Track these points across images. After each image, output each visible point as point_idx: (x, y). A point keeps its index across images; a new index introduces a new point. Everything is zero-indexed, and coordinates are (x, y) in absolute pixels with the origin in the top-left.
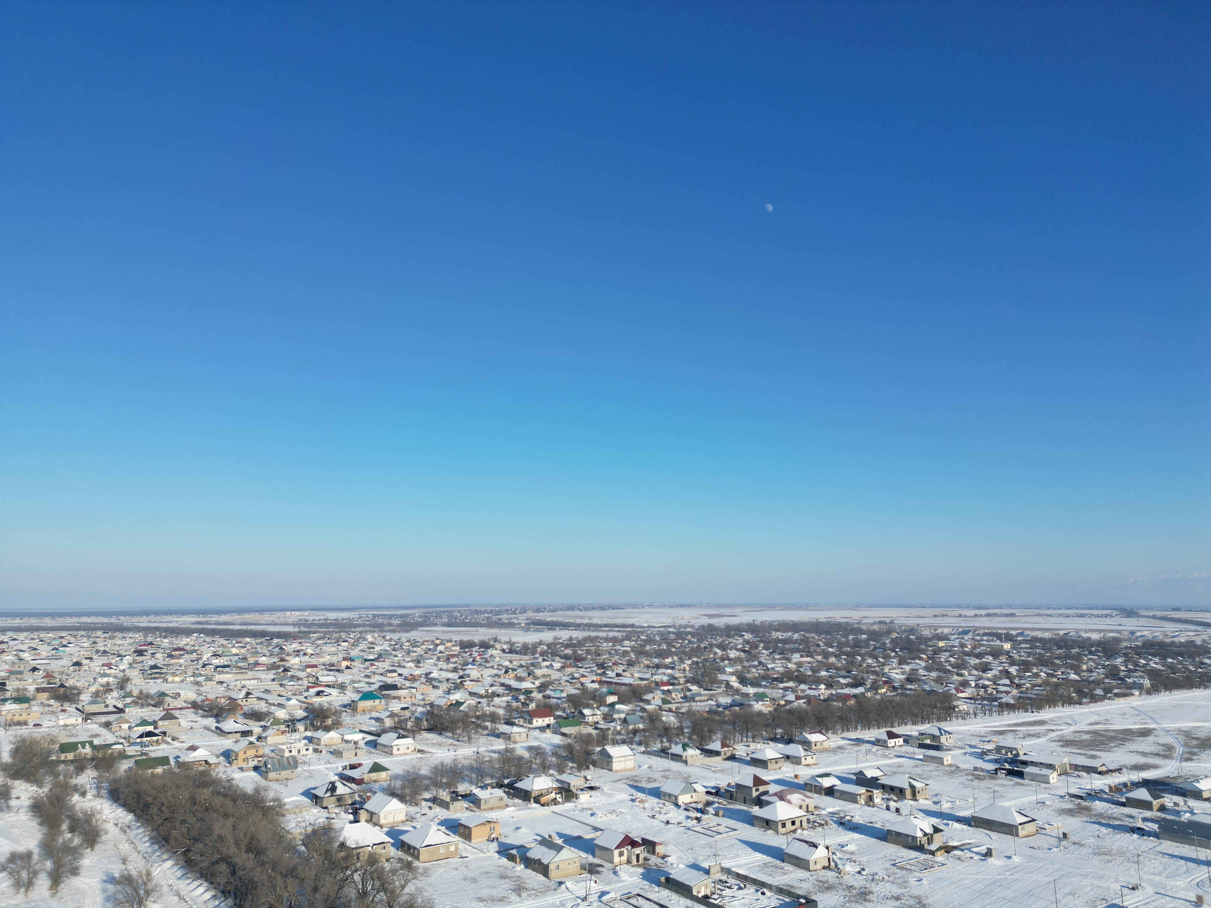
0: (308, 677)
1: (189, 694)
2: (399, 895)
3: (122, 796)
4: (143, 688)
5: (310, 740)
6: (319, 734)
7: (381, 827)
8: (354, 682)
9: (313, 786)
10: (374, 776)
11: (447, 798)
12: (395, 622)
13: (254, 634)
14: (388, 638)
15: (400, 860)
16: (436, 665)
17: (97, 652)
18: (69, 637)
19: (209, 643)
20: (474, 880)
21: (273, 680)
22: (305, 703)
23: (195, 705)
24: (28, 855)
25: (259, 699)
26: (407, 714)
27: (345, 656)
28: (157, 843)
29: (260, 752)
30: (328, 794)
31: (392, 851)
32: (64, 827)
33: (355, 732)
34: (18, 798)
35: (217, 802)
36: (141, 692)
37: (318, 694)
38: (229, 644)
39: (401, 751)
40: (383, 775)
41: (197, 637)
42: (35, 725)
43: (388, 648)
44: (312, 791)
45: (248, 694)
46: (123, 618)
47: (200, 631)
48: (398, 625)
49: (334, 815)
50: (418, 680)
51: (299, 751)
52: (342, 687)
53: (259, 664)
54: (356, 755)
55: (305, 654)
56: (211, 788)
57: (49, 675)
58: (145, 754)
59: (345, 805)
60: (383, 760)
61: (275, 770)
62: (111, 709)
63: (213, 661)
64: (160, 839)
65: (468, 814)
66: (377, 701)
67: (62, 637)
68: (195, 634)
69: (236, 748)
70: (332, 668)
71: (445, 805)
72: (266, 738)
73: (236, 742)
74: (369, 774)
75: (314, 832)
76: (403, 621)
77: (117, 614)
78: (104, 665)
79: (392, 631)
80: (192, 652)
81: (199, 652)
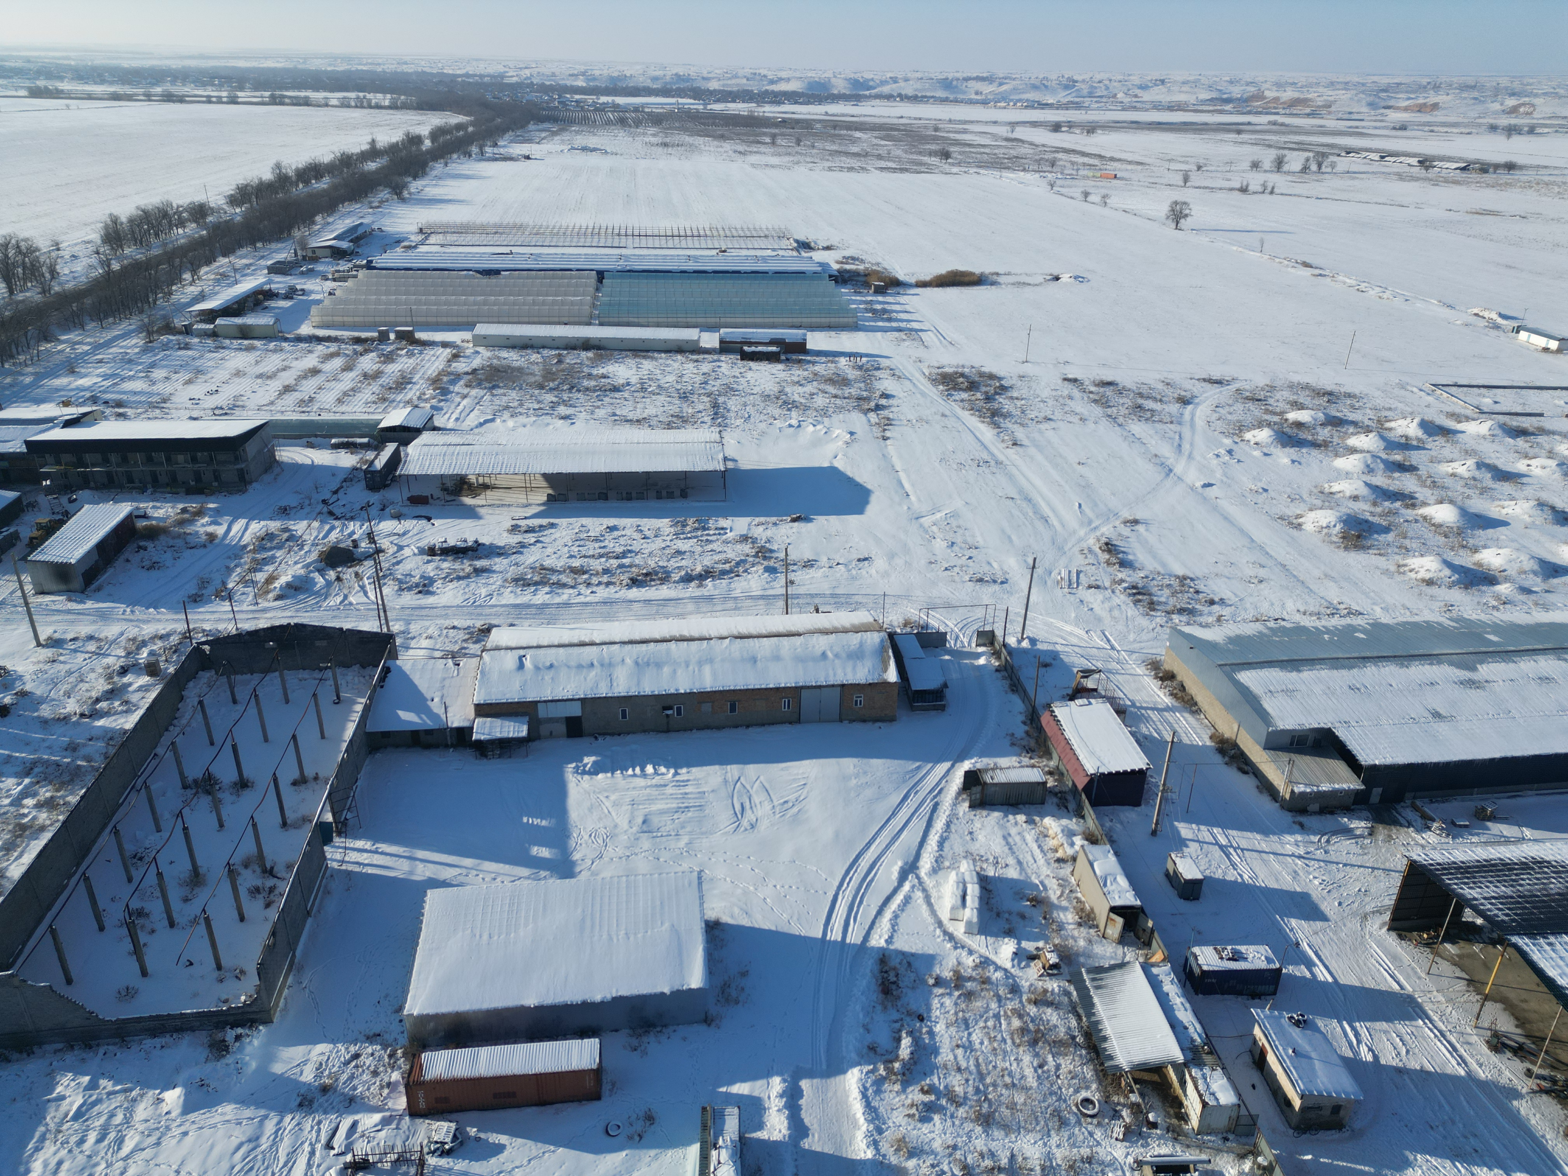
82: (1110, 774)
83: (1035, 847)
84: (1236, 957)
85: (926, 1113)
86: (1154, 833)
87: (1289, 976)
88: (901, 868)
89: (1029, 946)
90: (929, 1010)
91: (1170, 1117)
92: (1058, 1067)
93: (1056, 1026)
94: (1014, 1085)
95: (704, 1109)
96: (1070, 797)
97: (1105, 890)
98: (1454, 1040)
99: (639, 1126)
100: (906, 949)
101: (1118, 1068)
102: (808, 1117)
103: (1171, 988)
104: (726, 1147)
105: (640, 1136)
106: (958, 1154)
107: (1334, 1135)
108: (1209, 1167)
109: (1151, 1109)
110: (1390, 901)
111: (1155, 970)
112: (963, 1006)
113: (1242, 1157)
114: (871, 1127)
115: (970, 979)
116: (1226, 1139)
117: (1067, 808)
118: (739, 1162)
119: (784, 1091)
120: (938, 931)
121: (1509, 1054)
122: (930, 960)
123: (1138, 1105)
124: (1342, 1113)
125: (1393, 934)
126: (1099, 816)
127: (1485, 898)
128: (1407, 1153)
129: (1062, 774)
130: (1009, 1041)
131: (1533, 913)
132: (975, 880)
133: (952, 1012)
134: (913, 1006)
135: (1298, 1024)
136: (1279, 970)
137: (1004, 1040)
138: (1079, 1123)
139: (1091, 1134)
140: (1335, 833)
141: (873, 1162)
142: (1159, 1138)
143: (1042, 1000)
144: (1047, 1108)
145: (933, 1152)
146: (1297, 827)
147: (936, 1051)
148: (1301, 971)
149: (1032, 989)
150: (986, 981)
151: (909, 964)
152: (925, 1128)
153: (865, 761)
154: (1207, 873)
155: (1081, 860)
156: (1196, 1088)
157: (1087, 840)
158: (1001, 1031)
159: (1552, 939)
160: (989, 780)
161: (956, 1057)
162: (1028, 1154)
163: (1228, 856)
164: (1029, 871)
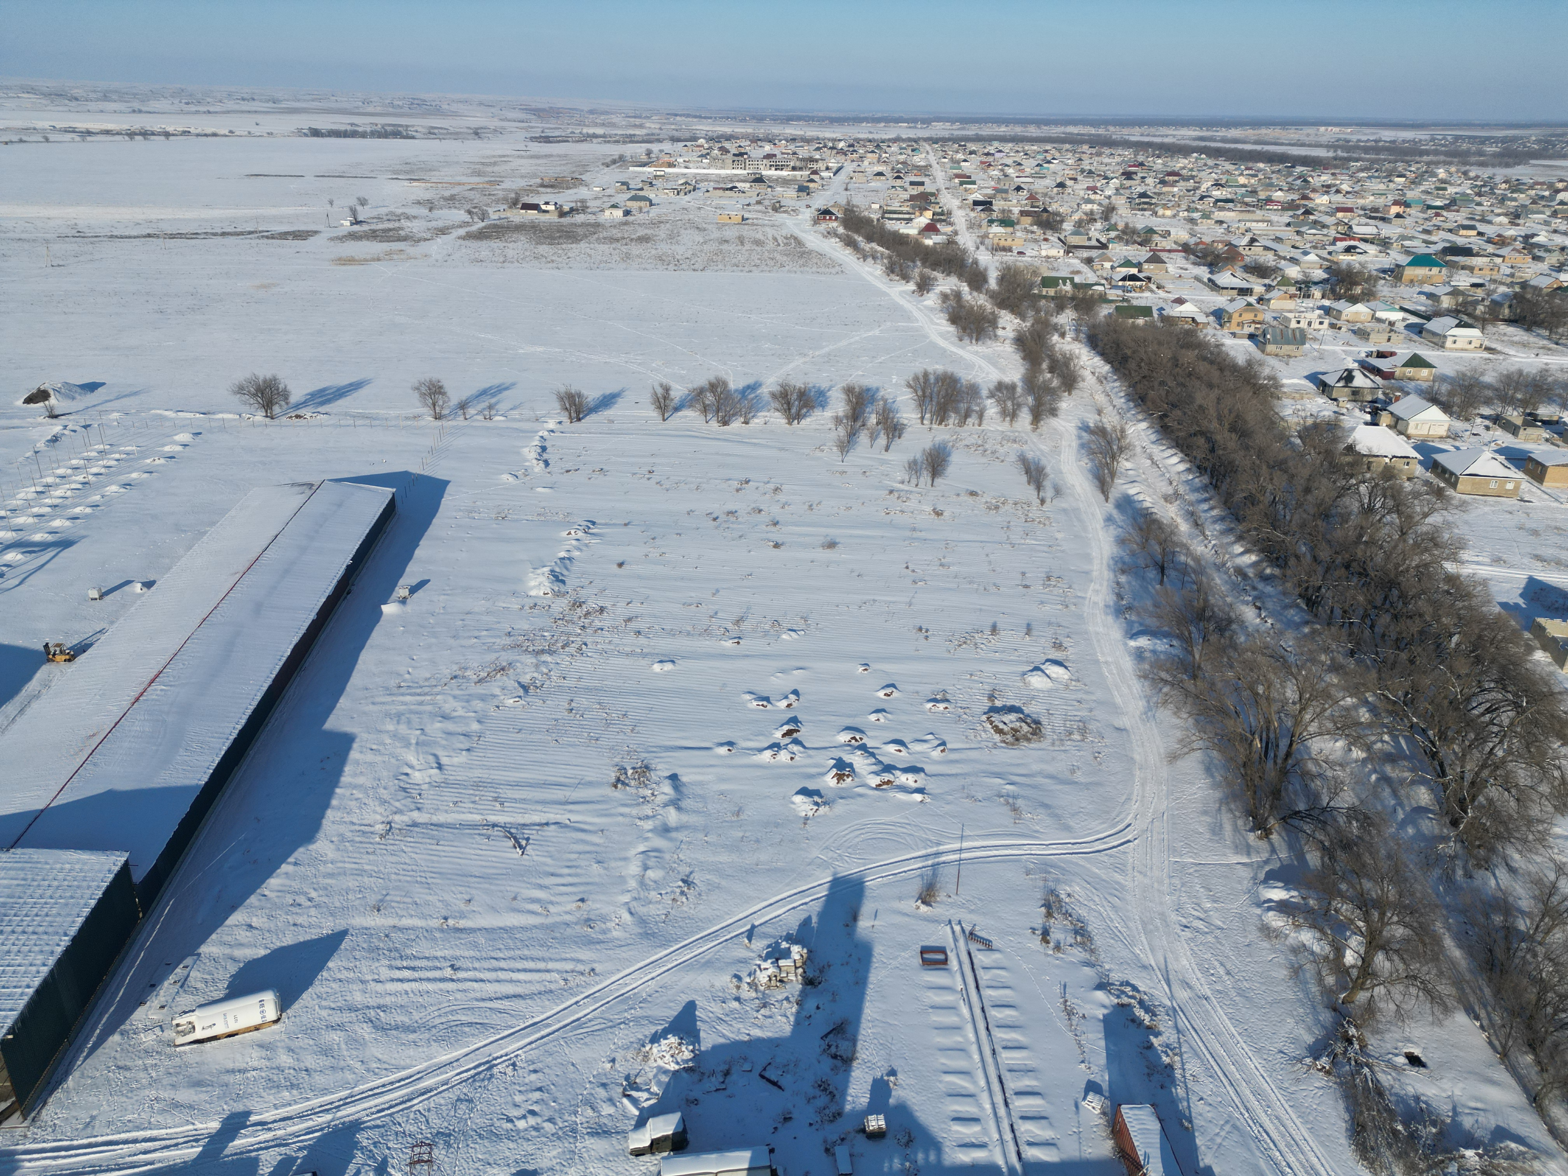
0: (1337, 224)
1: (1181, 234)
2: (1417, 524)
3: (1100, 343)
4: (1130, 221)
5: (1327, 311)
6: (1341, 305)
7: (1409, 437)
8: (1403, 238)
9: (1322, 370)
10: (1410, 371)
11: (1519, 421)
12: (1490, 149)
13: (1271, 158)
14: (1472, 174)
15: (1427, 483)
16: (1546, 223)
17: (1082, 171)
18: (1053, 151)
19: (1211, 167)
20: (1535, 533)
21: (1288, 225)
22: (1327, 260)
23: (1186, 249)
24: (1012, 388)
25: (1266, 248)
26: (1480, 293)
27: (1397, 198)
28: (1133, 400)
29: (1260, 318)
30: (1341, 384)
31: (1419, 470)
32: (1045, 366)
33: (1394, 310)
34: (1004, 328)
35: (1201, 368)
36: (1127, 225)
37: (1348, 250)
38: (1236, 170)
39: (1458, 345)
40: (1424, 372)
41: (1197, 159)
42: (1019, 253)
43: (1469, 191)
44: (1320, 376)
45: (1253, 241)
46: (1112, 129)
47: (1201, 150)
48: (1495, 155)
49: (1344, 411)
50: (1509, 244)
51: (1310, 324)
52: (1384, 244)
53: (1272, 201)
54: (1389, 340)
55: (1338, 191)
56: (1196, 351)
57: (1032, 197)
58: (1127, 301)
59: (1362, 402)
60: (1427, 353)
61: (1275, 342)
62: (1094, 243)
63: (1214, 193)
64: (1137, 397)
65: (1548, 447)
66: (1435, 270)
67: (1046, 151)
68: (1195, 155)
69: (1230, 308)
70: (1375, 214)
71: (1513, 429)
72: (1269, 300)
73: (1232, 300)
74: (1404, 369)
75: (1316, 426)
76: (1504, 149)
77: (1106, 123)
78: (1088, 188)
79: (1482, 164)
80: (1186, 179)
81: (1197, 179)
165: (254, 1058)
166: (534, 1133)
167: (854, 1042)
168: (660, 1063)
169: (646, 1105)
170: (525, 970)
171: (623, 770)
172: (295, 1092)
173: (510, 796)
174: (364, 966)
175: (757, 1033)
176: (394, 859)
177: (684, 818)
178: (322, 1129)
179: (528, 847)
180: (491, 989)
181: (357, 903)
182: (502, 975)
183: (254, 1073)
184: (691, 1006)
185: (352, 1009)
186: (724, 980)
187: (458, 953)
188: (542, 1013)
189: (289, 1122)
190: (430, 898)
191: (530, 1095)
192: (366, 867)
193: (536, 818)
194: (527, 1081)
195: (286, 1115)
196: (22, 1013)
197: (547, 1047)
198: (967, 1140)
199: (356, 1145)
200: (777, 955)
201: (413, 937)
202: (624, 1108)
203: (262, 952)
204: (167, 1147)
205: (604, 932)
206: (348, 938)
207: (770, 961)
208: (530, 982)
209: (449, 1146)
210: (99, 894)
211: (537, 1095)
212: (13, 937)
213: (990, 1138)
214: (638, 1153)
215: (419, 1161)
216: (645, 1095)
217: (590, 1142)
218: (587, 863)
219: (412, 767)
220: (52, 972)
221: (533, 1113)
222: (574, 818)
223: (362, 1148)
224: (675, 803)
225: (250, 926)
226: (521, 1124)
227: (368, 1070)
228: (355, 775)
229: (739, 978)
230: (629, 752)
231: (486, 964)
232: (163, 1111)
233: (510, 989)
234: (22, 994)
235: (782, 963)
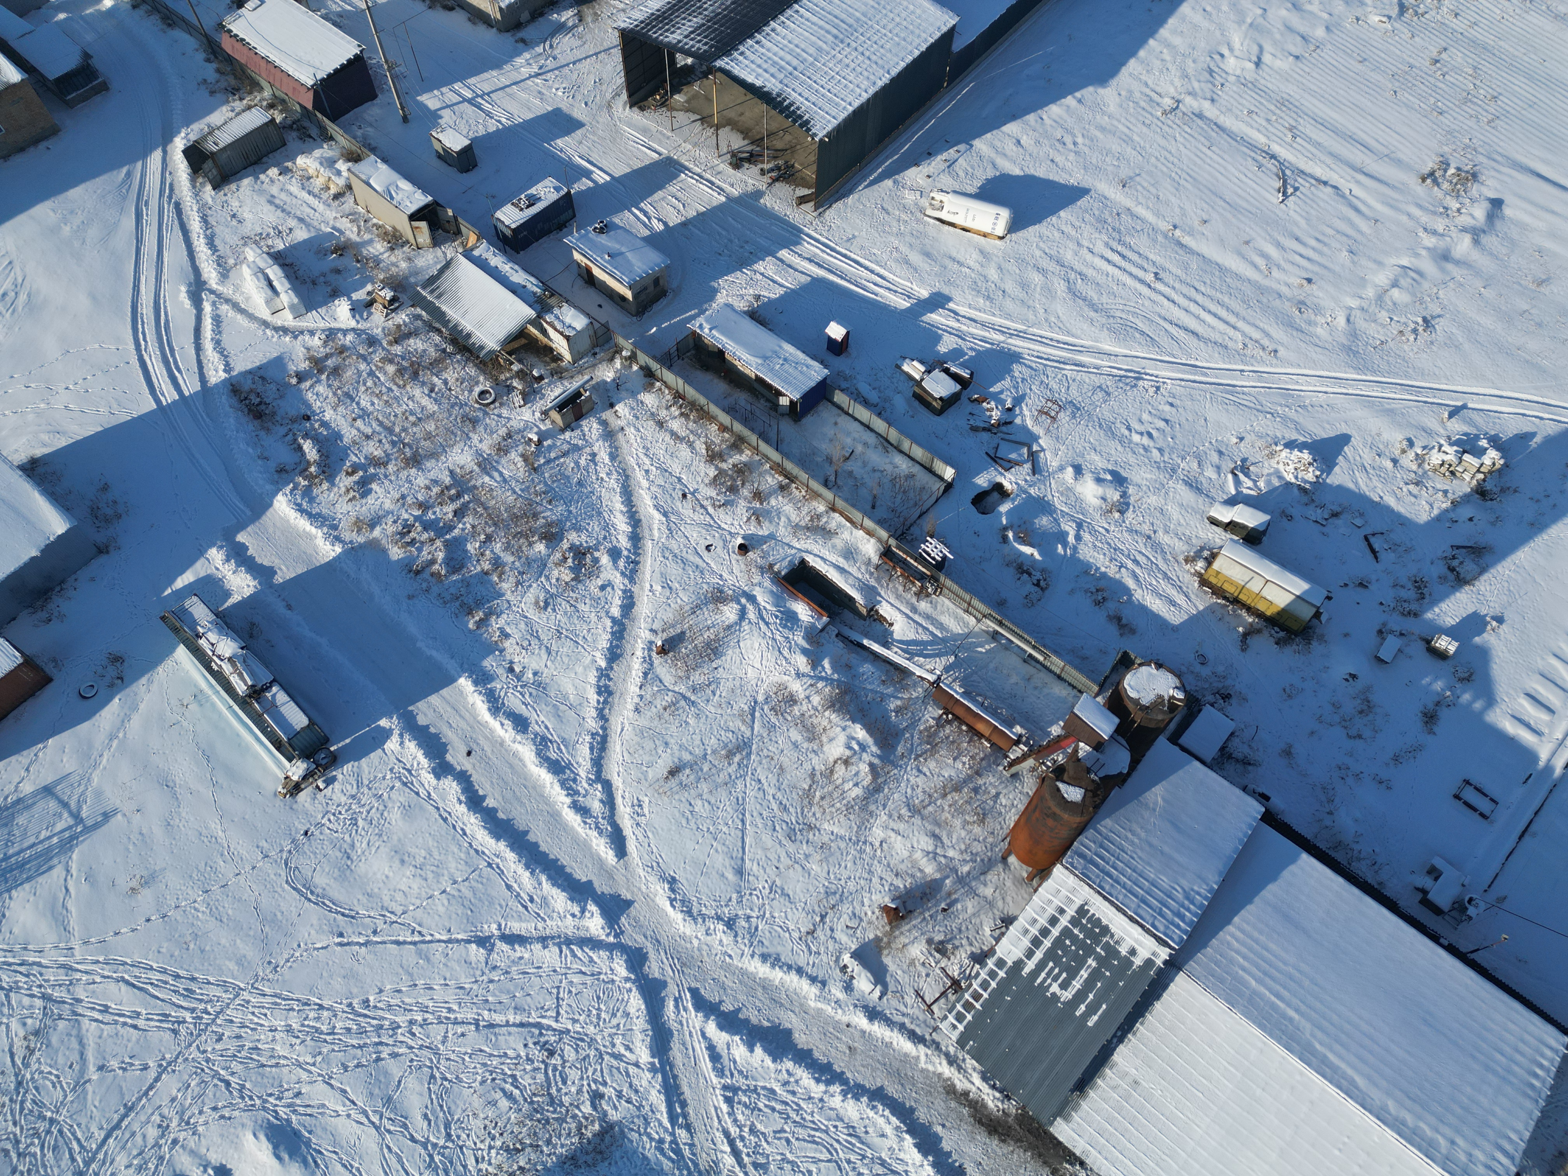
82: (330, 76)
83: (305, 195)
84: (532, 201)
85: (363, 488)
86: (405, 119)
87: (580, 193)
88: (188, 292)
89: (360, 295)
90: (309, 406)
91: (548, 364)
92: (446, 382)
93: (424, 351)
94: (420, 419)
95: (163, 618)
96: (306, 123)
97: (395, 202)
98: (708, 176)
99: (112, 672)
100: (249, 366)
101: (491, 352)
102: (264, 559)
103: (497, 260)
104: (209, 630)
105: (122, 679)
106: (409, 500)
107: (663, 302)
108: (593, 382)
109: (532, 367)
110: (620, 80)
111: (476, 253)
112: (336, 384)
113: (611, 360)
114: (325, 530)
115: (327, 356)
116: (595, 354)
117: (310, 137)
118: (230, 632)
119: (227, 556)
120: (268, 332)
121: (746, 165)
122: (279, 362)
123: (521, 371)
124: (661, 282)
125: (635, 109)
126: (346, 129)
127: (686, 37)
128: (713, 283)
129: (283, 101)
130: (394, 388)
131: (722, 32)
132: (270, 261)
133: (331, 395)
134: (293, 413)
135: (601, 231)
136: (569, 193)
137: (390, 390)
138: (486, 414)
139: (500, 416)
140: (553, 35)
141: (345, 553)
142: (549, 385)
143: (400, 336)
144: (456, 420)
145: (388, 513)
146: (521, 45)
147: (338, 436)
148: (584, 184)
149: (386, 332)
150: (342, 350)
151: (263, 378)
152: (370, 499)
153: (61, 197)
154: (471, 135)
155: (356, 184)
156: (556, 329)
157: (349, 160)
158: (383, 384)
159: (741, 48)
160: (214, 149)
161: (358, 430)
162: (462, 463)
163: (479, 107)
164: (316, 223)
165: (972, 258)
166: (1141, 451)
167: (1483, 570)
168: (1281, 467)
169: (1246, 491)
170: (1215, 315)
171: (1445, 165)
172: (988, 303)
173: (1308, 132)
174: (1087, 230)
175: (1390, 501)
176: (1163, 142)
177: (1476, 256)
178: (992, 344)
179: (1291, 198)
180: (1177, 314)
181: (1110, 168)
182: (1193, 307)
183: (967, 270)
184: (1345, 439)
185: (1060, 263)
186: (1395, 437)
187: (1168, 265)
188: (1207, 361)
189: (974, 324)
190: (1173, 199)
191: (1156, 421)
192: (1136, 138)
193: (1319, 171)
194: (1160, 407)
195: (973, 317)
196: (839, 125)
197: (1193, 392)
198: (1526, 718)
199: (1010, 371)
200: (1468, 447)
201: (1139, 228)
202: (1226, 480)
203: (1017, 172)
204: (890, 289)
205: (1310, 323)
206: (1087, 197)
207: (1455, 448)
208: (1213, 328)
209: (1074, 417)
210: (923, 48)
211: (1162, 424)
212: (854, 54)
213: (1550, 734)
214: (1214, 522)
215: (1046, 413)
216: (1250, 484)
217: (1181, 487)
218: (1338, 246)
219: (1231, 49)
220: (869, 100)
221: (1150, 435)
222: (1357, 191)
223: (1013, 376)
224: (1476, 234)
225: (1019, 142)
226: (1136, 438)
227: (1046, 320)
228: (1174, 32)
229: (1411, 443)
230: (1467, 146)
231: (1186, 290)
232: (897, 261)
233: (1193, 324)
234: (844, 108)
235: (1466, 457)
